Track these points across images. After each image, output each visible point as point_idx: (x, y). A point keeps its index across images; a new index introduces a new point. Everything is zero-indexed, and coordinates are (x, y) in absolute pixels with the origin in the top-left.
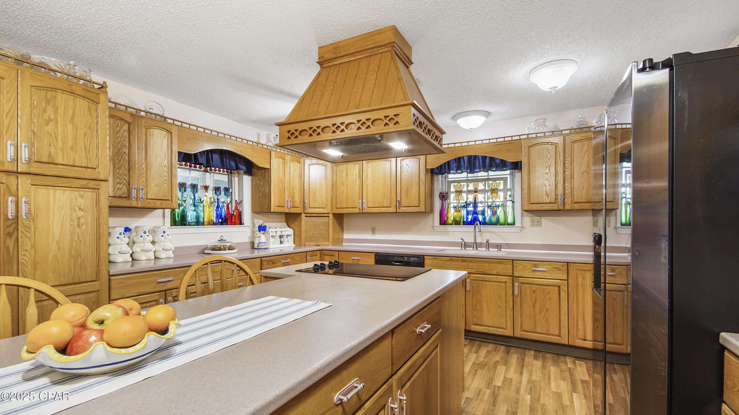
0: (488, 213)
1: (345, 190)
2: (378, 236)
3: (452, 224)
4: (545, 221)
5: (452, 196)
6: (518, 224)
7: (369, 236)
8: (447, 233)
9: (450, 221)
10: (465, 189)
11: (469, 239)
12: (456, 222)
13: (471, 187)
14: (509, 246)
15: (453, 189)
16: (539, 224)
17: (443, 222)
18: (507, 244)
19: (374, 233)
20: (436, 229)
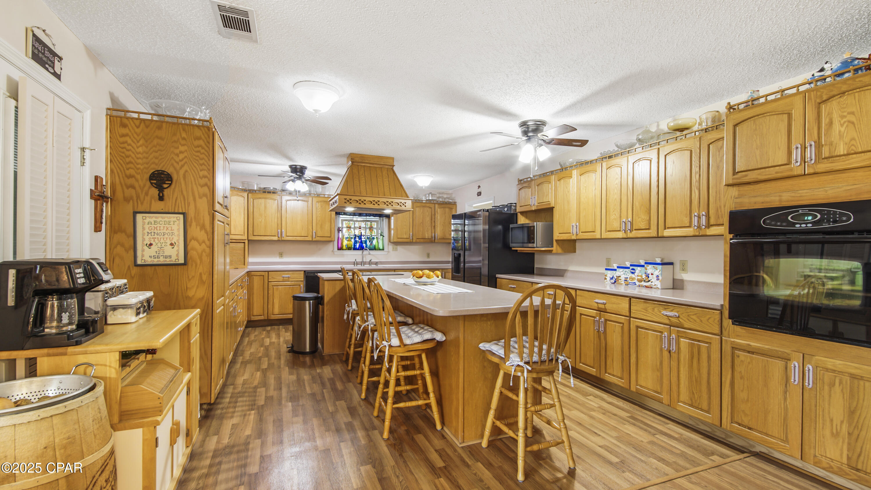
0: (368, 243)
1: (263, 221)
2: (285, 259)
3: (345, 250)
4: (399, 248)
5: (345, 230)
6: (386, 249)
7: (277, 259)
8: (343, 255)
9: (344, 247)
10: (353, 226)
11: (359, 260)
12: (349, 249)
13: (357, 225)
14: (382, 263)
15: (345, 226)
16: (396, 250)
17: (340, 249)
18: (380, 262)
19: (281, 257)
20: (336, 253)
